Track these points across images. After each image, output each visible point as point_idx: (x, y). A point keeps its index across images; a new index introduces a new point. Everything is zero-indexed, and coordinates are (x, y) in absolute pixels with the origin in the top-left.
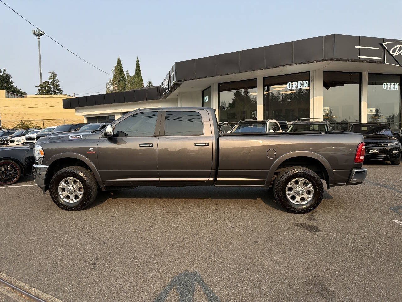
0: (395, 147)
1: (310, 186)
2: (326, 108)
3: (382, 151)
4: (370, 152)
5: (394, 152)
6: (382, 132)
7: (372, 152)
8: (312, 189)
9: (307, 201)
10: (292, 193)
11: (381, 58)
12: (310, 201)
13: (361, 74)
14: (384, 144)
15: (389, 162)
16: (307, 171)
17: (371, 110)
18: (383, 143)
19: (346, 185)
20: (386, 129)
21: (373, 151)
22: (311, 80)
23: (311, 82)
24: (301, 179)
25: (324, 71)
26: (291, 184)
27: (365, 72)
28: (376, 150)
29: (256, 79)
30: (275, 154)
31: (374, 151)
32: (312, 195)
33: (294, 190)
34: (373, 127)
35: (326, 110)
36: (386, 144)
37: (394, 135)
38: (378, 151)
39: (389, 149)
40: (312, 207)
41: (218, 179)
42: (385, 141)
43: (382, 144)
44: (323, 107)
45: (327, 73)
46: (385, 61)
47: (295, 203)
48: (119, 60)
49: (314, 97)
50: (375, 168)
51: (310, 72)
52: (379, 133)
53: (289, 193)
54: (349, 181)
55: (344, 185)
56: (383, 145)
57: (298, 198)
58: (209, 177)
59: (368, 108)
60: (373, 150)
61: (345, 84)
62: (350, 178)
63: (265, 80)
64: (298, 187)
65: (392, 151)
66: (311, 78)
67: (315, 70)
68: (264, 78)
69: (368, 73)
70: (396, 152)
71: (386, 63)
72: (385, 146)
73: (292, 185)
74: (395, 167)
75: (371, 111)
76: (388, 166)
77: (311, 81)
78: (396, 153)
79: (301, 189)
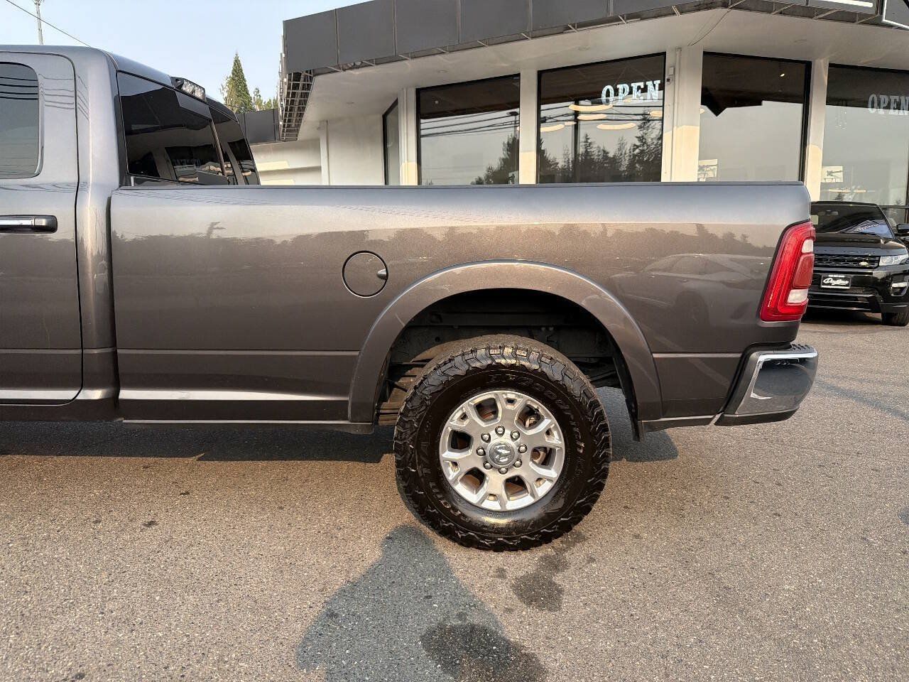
0: (900, 270)
1: (548, 431)
2: (706, 162)
3: (861, 282)
4: (824, 284)
5: (894, 285)
6: (863, 228)
7: (830, 284)
8: (556, 440)
9: (533, 495)
10: (468, 459)
11: (870, 5)
12: (546, 495)
13: (808, 66)
14: (867, 261)
15: (879, 316)
16: (534, 356)
17: (832, 172)
18: (863, 258)
19: (716, 424)
20: (872, 218)
21: (832, 281)
22: (666, 78)
23: (666, 83)
24: (511, 394)
25: (705, 53)
26: (464, 417)
27: (822, 61)
28: (842, 279)
29: (519, 75)
30: (381, 277)
31: (836, 282)
32: (556, 470)
33: (476, 443)
34: (836, 213)
35: (707, 166)
36: (874, 261)
37: (896, 235)
38: (847, 282)
39: (880, 278)
40: (556, 523)
41: (125, 394)
42: (870, 252)
43: (861, 261)
44: (699, 159)
45: (714, 61)
46: (882, 13)
47: (482, 500)
48: (237, 63)
49: (675, 128)
50: (836, 333)
51: (664, 54)
52: (852, 231)
53: (455, 455)
54: (731, 407)
55: (707, 422)
56: (863, 264)
57: (495, 481)
58: (82, 386)
59: (824, 165)
60: (835, 279)
61: (764, 102)
62: (737, 394)
63: (542, 79)
64: (493, 433)
65: (890, 284)
66: (669, 72)
67: (680, 49)
68: (540, 73)
69: (831, 65)
70: (902, 285)
71: (884, 20)
72: (870, 268)
73: (466, 422)
74: (894, 330)
75: (830, 173)
76: (875, 327)
77: (668, 80)
78: (902, 289)
79: (506, 439)
